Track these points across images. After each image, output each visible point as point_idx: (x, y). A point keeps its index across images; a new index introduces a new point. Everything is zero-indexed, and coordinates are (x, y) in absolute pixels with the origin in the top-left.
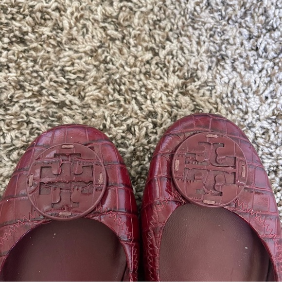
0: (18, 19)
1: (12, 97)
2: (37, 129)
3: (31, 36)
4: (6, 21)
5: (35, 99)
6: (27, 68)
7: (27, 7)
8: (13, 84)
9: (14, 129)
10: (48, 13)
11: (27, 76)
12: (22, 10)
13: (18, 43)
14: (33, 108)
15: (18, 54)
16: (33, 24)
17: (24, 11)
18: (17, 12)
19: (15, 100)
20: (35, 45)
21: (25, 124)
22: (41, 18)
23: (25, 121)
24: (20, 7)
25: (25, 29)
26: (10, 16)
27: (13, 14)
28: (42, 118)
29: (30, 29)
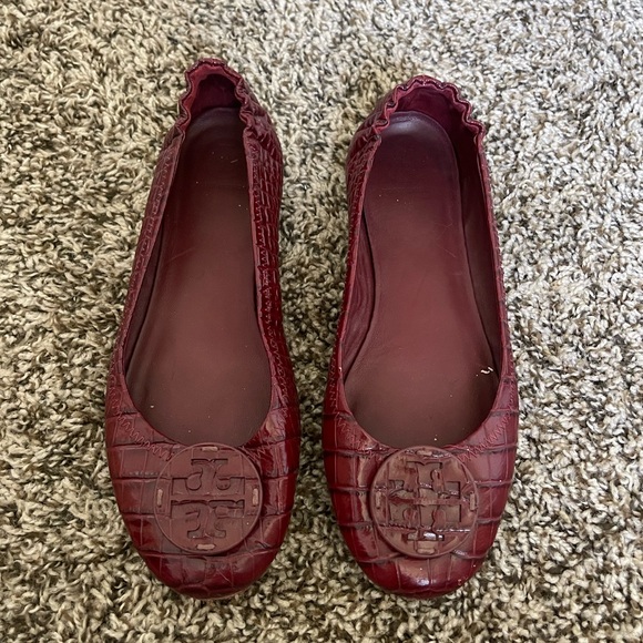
0: (44, 119)
1: (35, 212)
2: (68, 249)
3: (61, 138)
4: (28, 123)
5: (66, 214)
6: (55, 176)
7: (55, 104)
8: (37, 196)
9: (37, 252)
10: (83, 109)
11: (54, 186)
12: (49, 108)
13: (44, 149)
14: (63, 224)
15: (43, 162)
16: (63, 124)
17: (51, 109)
18: (42, 112)
19: (39, 216)
20: (66, 148)
21: (52, 246)
22: (75, 116)
23: (51, 241)
24: (47, 106)
25: (53, 131)
26: (33, 117)
27: (37, 114)
28: (75, 236)
29: (59, 130)
